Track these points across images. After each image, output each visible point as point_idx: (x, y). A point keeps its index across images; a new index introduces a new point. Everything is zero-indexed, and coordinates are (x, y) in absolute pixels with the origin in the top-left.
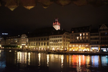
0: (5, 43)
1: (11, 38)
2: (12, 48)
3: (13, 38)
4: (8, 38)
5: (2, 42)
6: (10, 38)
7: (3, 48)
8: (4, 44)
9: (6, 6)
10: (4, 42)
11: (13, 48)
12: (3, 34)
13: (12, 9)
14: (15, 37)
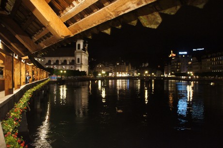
0: (201, 68)
1: (211, 57)
2: (216, 78)
3: (216, 56)
4: (205, 56)
5: (194, 67)
6: (209, 57)
7: (197, 77)
8: (197, 70)
9: (189, 4)
10: (198, 66)
11: (218, 77)
12: (194, 50)
13: (201, 6)
14: (220, 53)
